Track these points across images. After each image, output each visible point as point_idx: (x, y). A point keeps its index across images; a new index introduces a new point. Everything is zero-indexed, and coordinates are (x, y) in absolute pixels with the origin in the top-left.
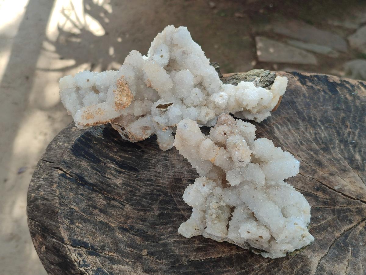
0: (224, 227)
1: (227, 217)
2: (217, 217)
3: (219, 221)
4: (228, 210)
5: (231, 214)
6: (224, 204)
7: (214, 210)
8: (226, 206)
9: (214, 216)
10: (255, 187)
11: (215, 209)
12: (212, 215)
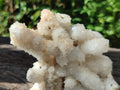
4: (61, 80)
5: (63, 82)
8: (59, 78)
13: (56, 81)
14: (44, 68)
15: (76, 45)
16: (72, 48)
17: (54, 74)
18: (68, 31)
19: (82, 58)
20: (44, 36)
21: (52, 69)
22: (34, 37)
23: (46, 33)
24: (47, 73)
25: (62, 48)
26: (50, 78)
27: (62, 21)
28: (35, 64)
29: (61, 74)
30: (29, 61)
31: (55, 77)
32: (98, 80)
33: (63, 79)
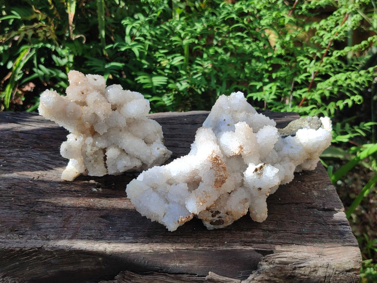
0: (103, 167)
1: (102, 158)
2: (95, 161)
3: (98, 164)
4: (101, 152)
5: (104, 154)
6: (98, 149)
7: (91, 157)
8: (99, 149)
9: (93, 161)
10: (120, 130)
11: (92, 155)
12: (90, 161)
13: (96, 153)
14: (81, 139)
15: (114, 108)
16: (111, 112)
17: (93, 145)
18: (104, 94)
19: (122, 122)
20: (76, 102)
21: (90, 140)
22: (66, 105)
23: (80, 99)
24: (84, 146)
25: (99, 113)
26: (89, 150)
27: (96, 83)
28: (68, 136)
29: (100, 144)
30: (62, 134)
31: (95, 149)
32: (143, 143)
33: (104, 150)
